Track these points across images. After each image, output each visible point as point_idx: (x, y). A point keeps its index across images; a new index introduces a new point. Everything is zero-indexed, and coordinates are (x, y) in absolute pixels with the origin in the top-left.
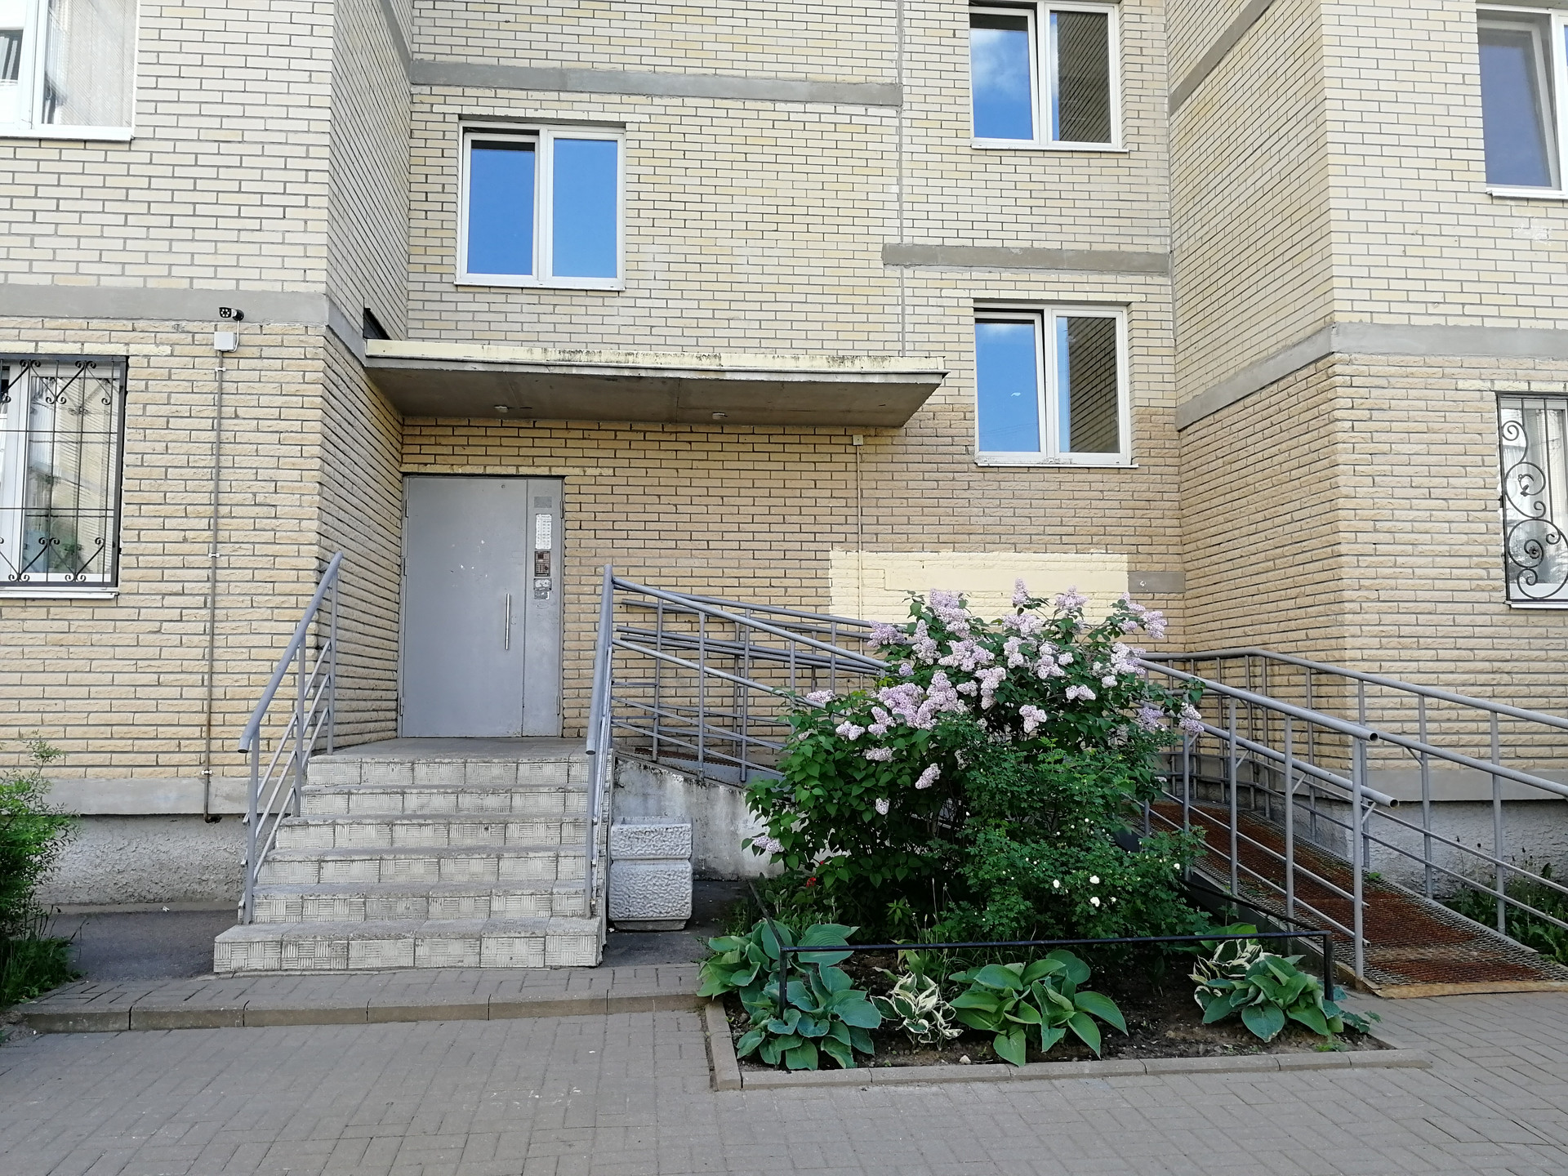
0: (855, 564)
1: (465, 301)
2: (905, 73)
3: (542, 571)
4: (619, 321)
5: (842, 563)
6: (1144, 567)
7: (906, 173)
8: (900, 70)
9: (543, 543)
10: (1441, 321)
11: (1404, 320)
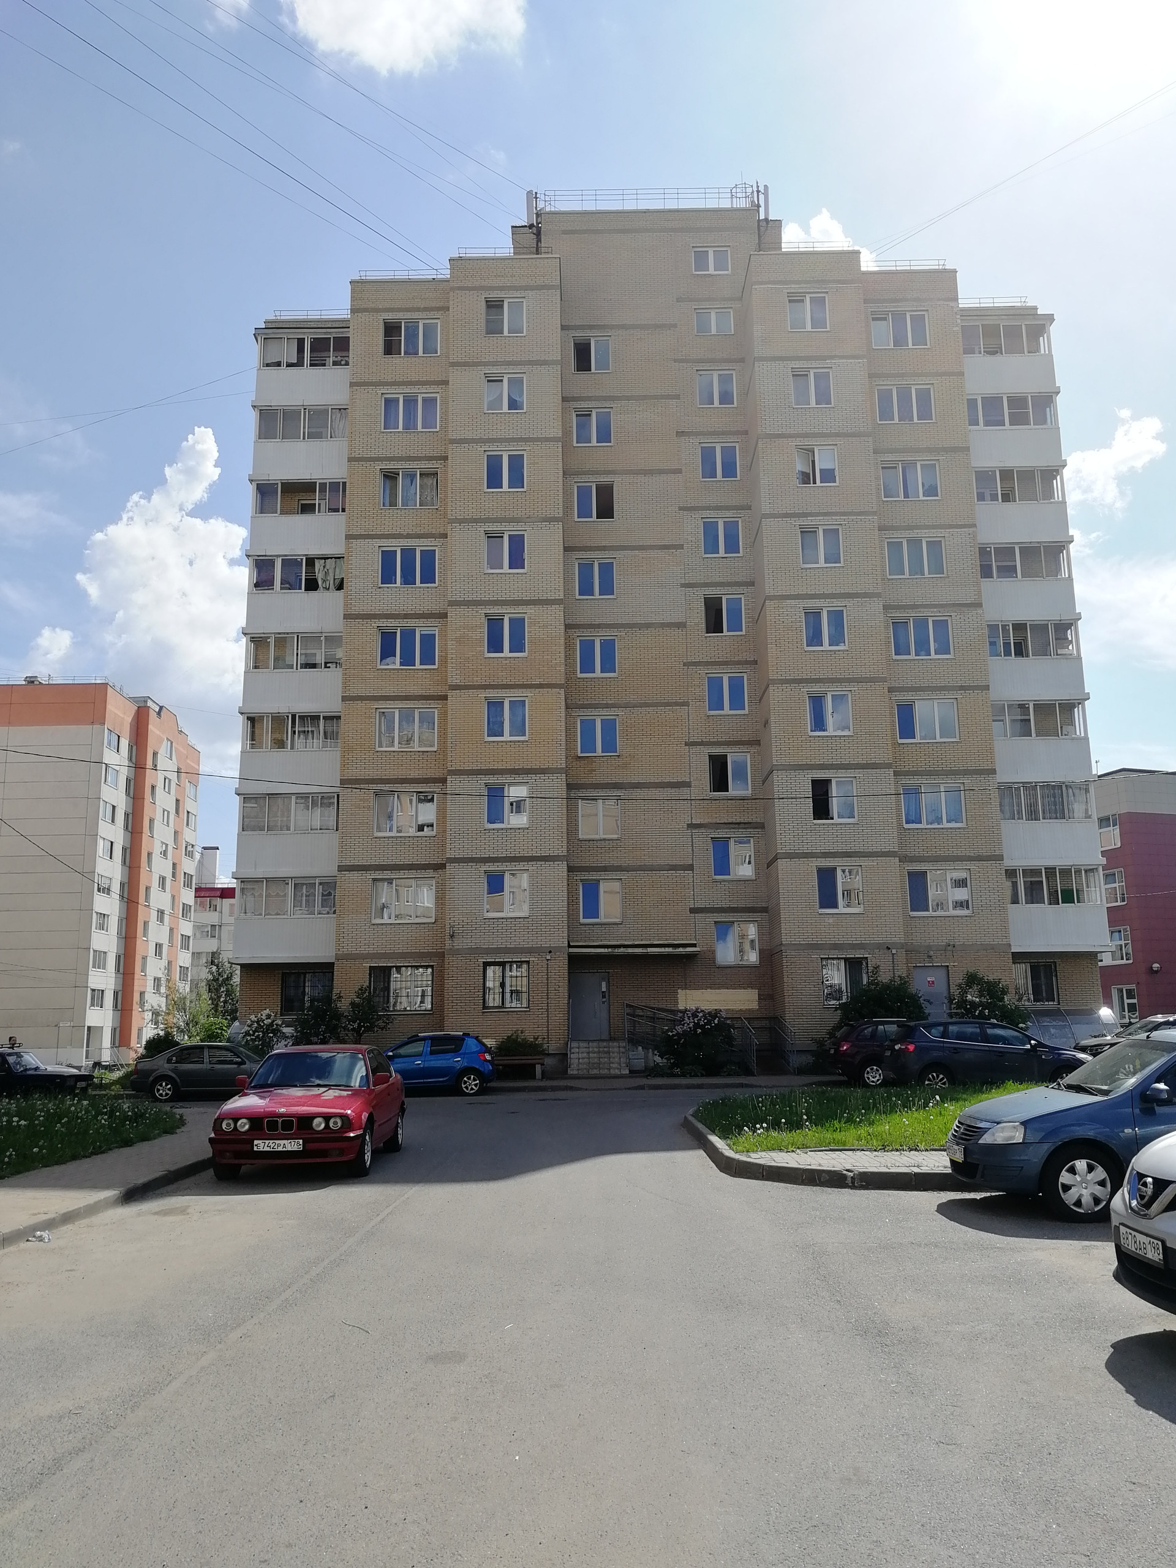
0: (684, 993)
1: (583, 928)
2: (694, 861)
3: (604, 997)
4: (622, 931)
5: (681, 993)
6: (762, 993)
7: (695, 888)
8: (693, 860)
9: (604, 989)
10: (807, 942)
11: (799, 942)
